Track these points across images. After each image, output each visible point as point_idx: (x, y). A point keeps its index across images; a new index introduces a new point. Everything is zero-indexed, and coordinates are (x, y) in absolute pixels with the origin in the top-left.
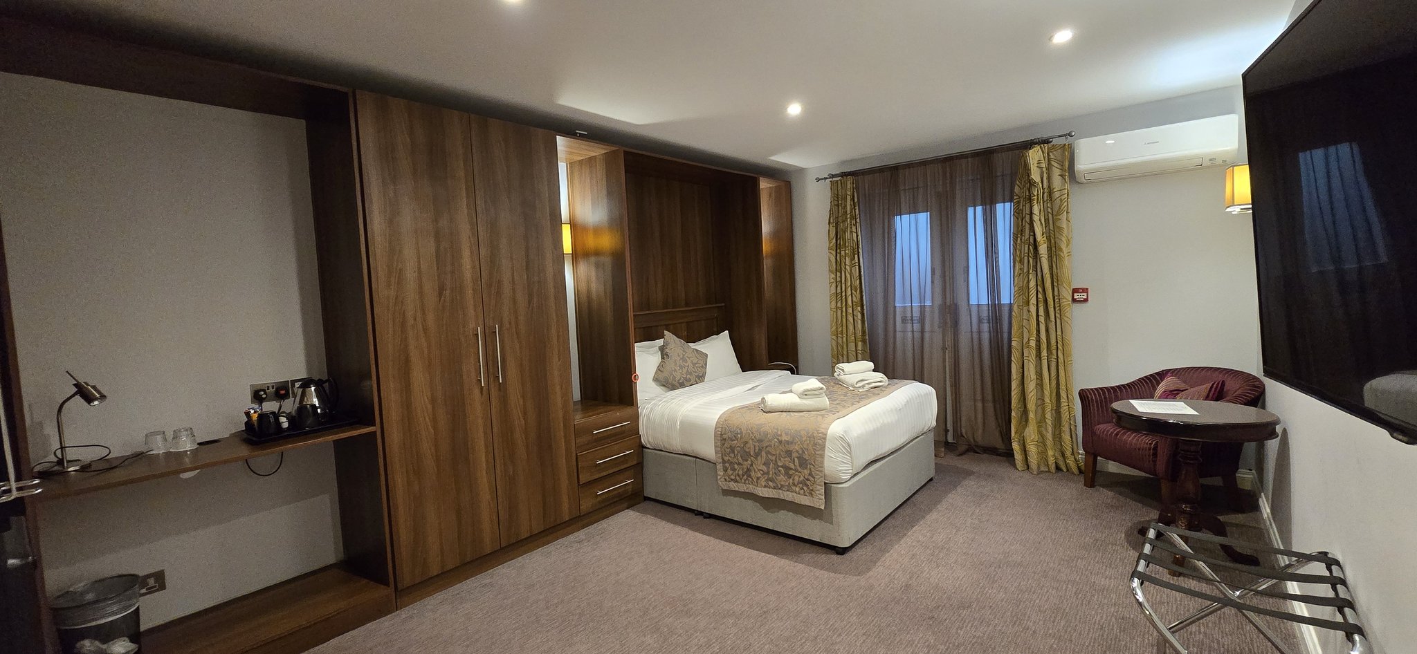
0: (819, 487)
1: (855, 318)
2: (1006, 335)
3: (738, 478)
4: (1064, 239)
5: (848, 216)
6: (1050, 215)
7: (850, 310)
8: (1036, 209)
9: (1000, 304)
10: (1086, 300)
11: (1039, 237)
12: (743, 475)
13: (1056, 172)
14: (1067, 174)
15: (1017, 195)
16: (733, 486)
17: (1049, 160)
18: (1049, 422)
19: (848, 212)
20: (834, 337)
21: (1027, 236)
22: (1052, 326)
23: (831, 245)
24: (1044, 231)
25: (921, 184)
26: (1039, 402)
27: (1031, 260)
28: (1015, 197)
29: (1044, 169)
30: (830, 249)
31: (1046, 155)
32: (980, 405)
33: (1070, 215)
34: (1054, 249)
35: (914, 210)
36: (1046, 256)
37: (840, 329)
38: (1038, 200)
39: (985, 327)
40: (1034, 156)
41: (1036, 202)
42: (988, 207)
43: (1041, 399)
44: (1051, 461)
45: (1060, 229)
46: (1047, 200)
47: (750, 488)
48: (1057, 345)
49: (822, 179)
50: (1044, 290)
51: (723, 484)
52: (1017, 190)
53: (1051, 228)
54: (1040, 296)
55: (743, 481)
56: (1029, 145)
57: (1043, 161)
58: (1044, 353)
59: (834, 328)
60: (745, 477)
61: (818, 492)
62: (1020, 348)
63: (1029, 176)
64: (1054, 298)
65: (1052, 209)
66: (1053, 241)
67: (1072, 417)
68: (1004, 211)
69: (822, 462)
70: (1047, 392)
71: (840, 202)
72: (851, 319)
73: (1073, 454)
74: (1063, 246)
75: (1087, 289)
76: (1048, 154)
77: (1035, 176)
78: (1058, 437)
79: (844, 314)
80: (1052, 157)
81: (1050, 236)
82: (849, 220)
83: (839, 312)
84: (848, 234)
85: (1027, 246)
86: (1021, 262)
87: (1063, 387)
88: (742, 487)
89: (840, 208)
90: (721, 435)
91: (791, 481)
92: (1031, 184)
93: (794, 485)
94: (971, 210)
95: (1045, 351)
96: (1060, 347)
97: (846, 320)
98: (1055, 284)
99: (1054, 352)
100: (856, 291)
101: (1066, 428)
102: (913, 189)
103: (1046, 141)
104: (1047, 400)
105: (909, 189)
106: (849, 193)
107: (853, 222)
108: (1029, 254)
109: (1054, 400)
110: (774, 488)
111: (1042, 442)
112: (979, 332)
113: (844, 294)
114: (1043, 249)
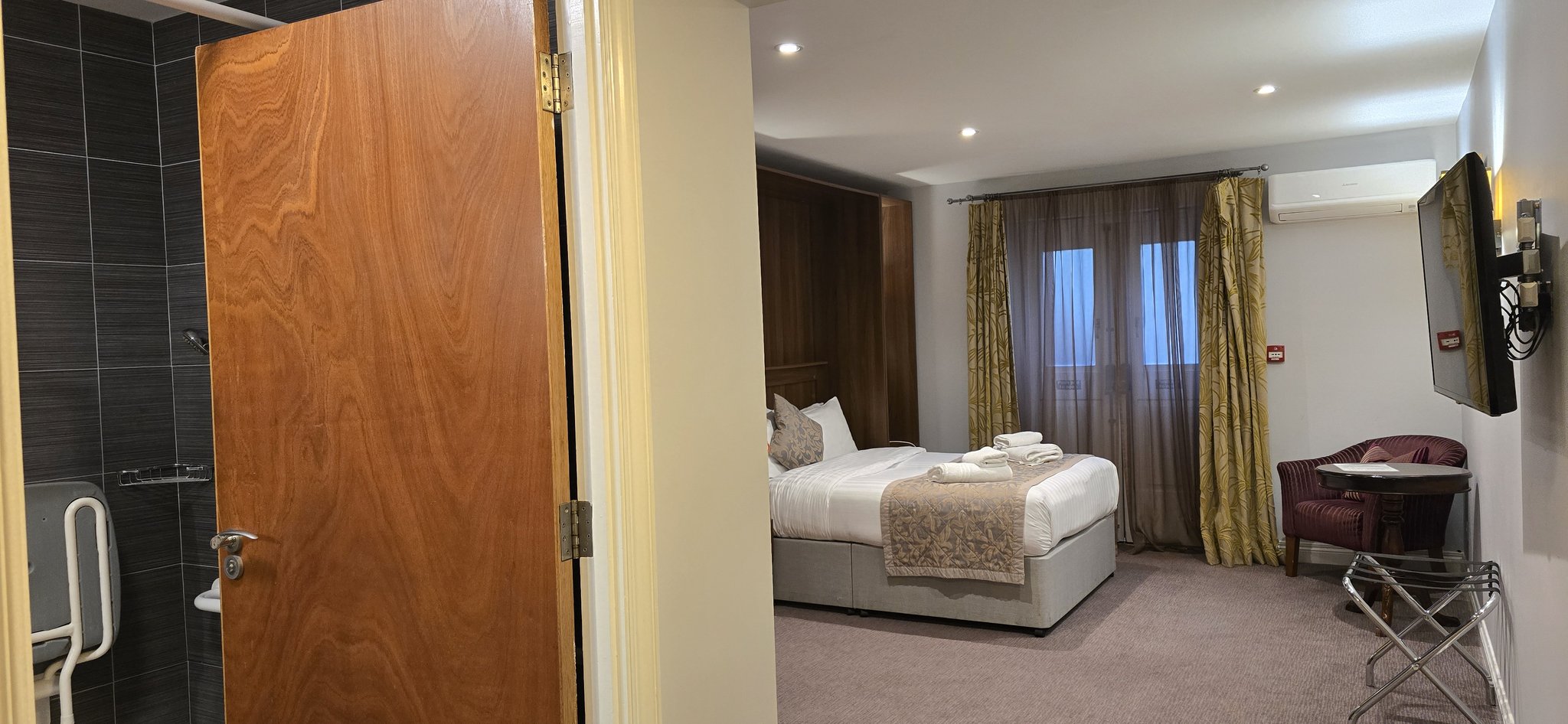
0: (1017, 561)
1: (1003, 381)
2: (1190, 404)
3: (912, 561)
4: (1258, 289)
5: (995, 251)
6: (1242, 260)
7: (996, 371)
8: (1226, 253)
9: (1183, 365)
10: (1282, 360)
11: (1230, 286)
12: (920, 556)
13: (1248, 211)
14: (1260, 213)
15: (1204, 235)
16: (906, 571)
17: (1240, 196)
18: (1244, 504)
19: (995, 246)
20: (974, 406)
21: (1216, 284)
22: (1245, 389)
23: (972, 287)
24: (1235, 278)
25: (1087, 215)
26: (1232, 482)
27: (1221, 312)
28: (1201, 237)
29: (1235, 206)
30: (969, 292)
31: (1236, 189)
32: (1159, 491)
33: (1264, 260)
34: (1246, 300)
35: (1078, 245)
36: (1238, 308)
37: (982, 396)
38: (1228, 242)
39: (1165, 393)
40: (1224, 190)
41: (1226, 243)
42: (1168, 244)
43: (1234, 478)
44: (1247, 551)
45: (1254, 276)
46: (1238, 242)
47: (930, 571)
48: (1251, 413)
49: (957, 201)
50: (1236, 347)
51: (892, 570)
52: (1203, 228)
53: (1243, 275)
54: (1231, 354)
55: (919, 563)
56: (1217, 176)
57: (1233, 197)
58: (1237, 422)
59: (974, 395)
60: (923, 558)
61: (1016, 566)
62: (1208, 417)
63: (1217, 213)
64: (1247, 357)
65: (1243, 253)
66: (1245, 291)
67: (1269, 498)
68: (1186, 250)
69: (1022, 532)
70: (1241, 469)
71: (983, 232)
72: (997, 383)
73: (1271, 541)
74: (1257, 297)
75: (1283, 347)
76: (1238, 188)
77: (1225, 213)
78: (1254, 522)
79: (988, 376)
80: (1243, 192)
81: (1242, 284)
82: (995, 256)
83: (981, 373)
84: (993, 275)
85: (1216, 295)
86: (1209, 313)
87: (1258, 461)
88: (918, 571)
89: (983, 240)
90: (890, 511)
91: (983, 556)
92: (1220, 223)
93: (987, 560)
94: (1146, 249)
95: (1238, 419)
96: (1254, 414)
97: (991, 383)
98: (1248, 340)
99: (1248, 420)
100: (1004, 348)
101: (1263, 511)
102: (1077, 218)
103: (1236, 174)
104: (1241, 478)
105: (1071, 219)
106: (995, 221)
107: (1001, 259)
108: (1218, 305)
109: (1249, 479)
110: (962, 567)
111: (1237, 531)
112: (1159, 400)
113: (987, 350)
114: (1234, 299)
